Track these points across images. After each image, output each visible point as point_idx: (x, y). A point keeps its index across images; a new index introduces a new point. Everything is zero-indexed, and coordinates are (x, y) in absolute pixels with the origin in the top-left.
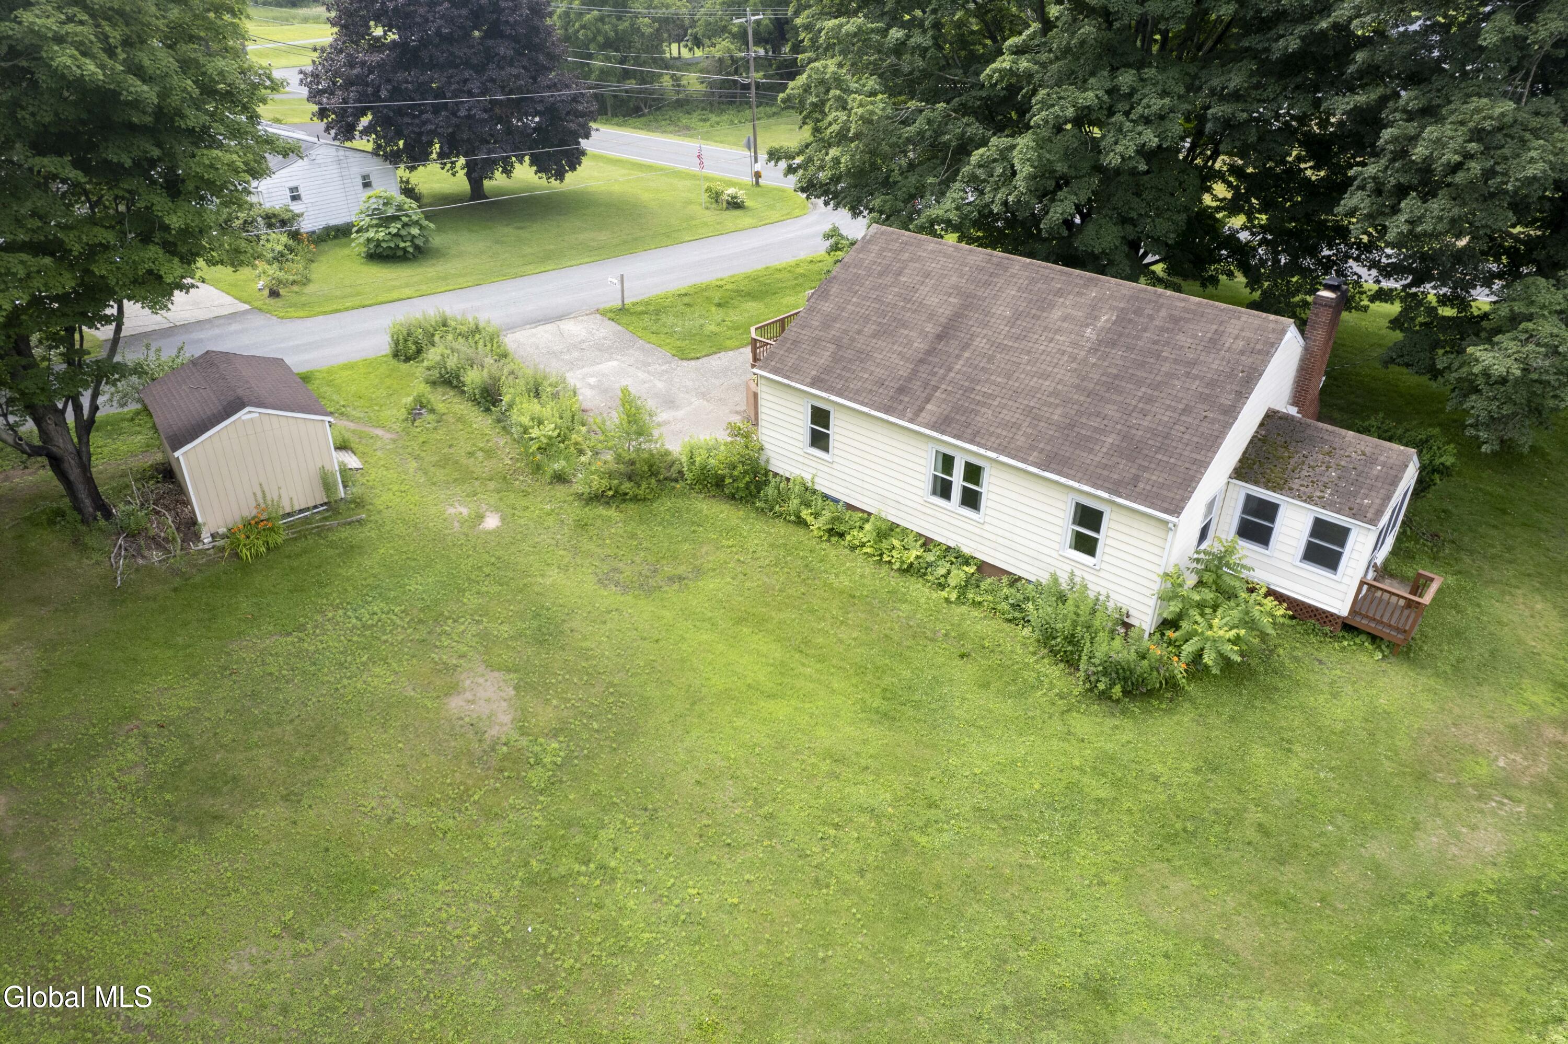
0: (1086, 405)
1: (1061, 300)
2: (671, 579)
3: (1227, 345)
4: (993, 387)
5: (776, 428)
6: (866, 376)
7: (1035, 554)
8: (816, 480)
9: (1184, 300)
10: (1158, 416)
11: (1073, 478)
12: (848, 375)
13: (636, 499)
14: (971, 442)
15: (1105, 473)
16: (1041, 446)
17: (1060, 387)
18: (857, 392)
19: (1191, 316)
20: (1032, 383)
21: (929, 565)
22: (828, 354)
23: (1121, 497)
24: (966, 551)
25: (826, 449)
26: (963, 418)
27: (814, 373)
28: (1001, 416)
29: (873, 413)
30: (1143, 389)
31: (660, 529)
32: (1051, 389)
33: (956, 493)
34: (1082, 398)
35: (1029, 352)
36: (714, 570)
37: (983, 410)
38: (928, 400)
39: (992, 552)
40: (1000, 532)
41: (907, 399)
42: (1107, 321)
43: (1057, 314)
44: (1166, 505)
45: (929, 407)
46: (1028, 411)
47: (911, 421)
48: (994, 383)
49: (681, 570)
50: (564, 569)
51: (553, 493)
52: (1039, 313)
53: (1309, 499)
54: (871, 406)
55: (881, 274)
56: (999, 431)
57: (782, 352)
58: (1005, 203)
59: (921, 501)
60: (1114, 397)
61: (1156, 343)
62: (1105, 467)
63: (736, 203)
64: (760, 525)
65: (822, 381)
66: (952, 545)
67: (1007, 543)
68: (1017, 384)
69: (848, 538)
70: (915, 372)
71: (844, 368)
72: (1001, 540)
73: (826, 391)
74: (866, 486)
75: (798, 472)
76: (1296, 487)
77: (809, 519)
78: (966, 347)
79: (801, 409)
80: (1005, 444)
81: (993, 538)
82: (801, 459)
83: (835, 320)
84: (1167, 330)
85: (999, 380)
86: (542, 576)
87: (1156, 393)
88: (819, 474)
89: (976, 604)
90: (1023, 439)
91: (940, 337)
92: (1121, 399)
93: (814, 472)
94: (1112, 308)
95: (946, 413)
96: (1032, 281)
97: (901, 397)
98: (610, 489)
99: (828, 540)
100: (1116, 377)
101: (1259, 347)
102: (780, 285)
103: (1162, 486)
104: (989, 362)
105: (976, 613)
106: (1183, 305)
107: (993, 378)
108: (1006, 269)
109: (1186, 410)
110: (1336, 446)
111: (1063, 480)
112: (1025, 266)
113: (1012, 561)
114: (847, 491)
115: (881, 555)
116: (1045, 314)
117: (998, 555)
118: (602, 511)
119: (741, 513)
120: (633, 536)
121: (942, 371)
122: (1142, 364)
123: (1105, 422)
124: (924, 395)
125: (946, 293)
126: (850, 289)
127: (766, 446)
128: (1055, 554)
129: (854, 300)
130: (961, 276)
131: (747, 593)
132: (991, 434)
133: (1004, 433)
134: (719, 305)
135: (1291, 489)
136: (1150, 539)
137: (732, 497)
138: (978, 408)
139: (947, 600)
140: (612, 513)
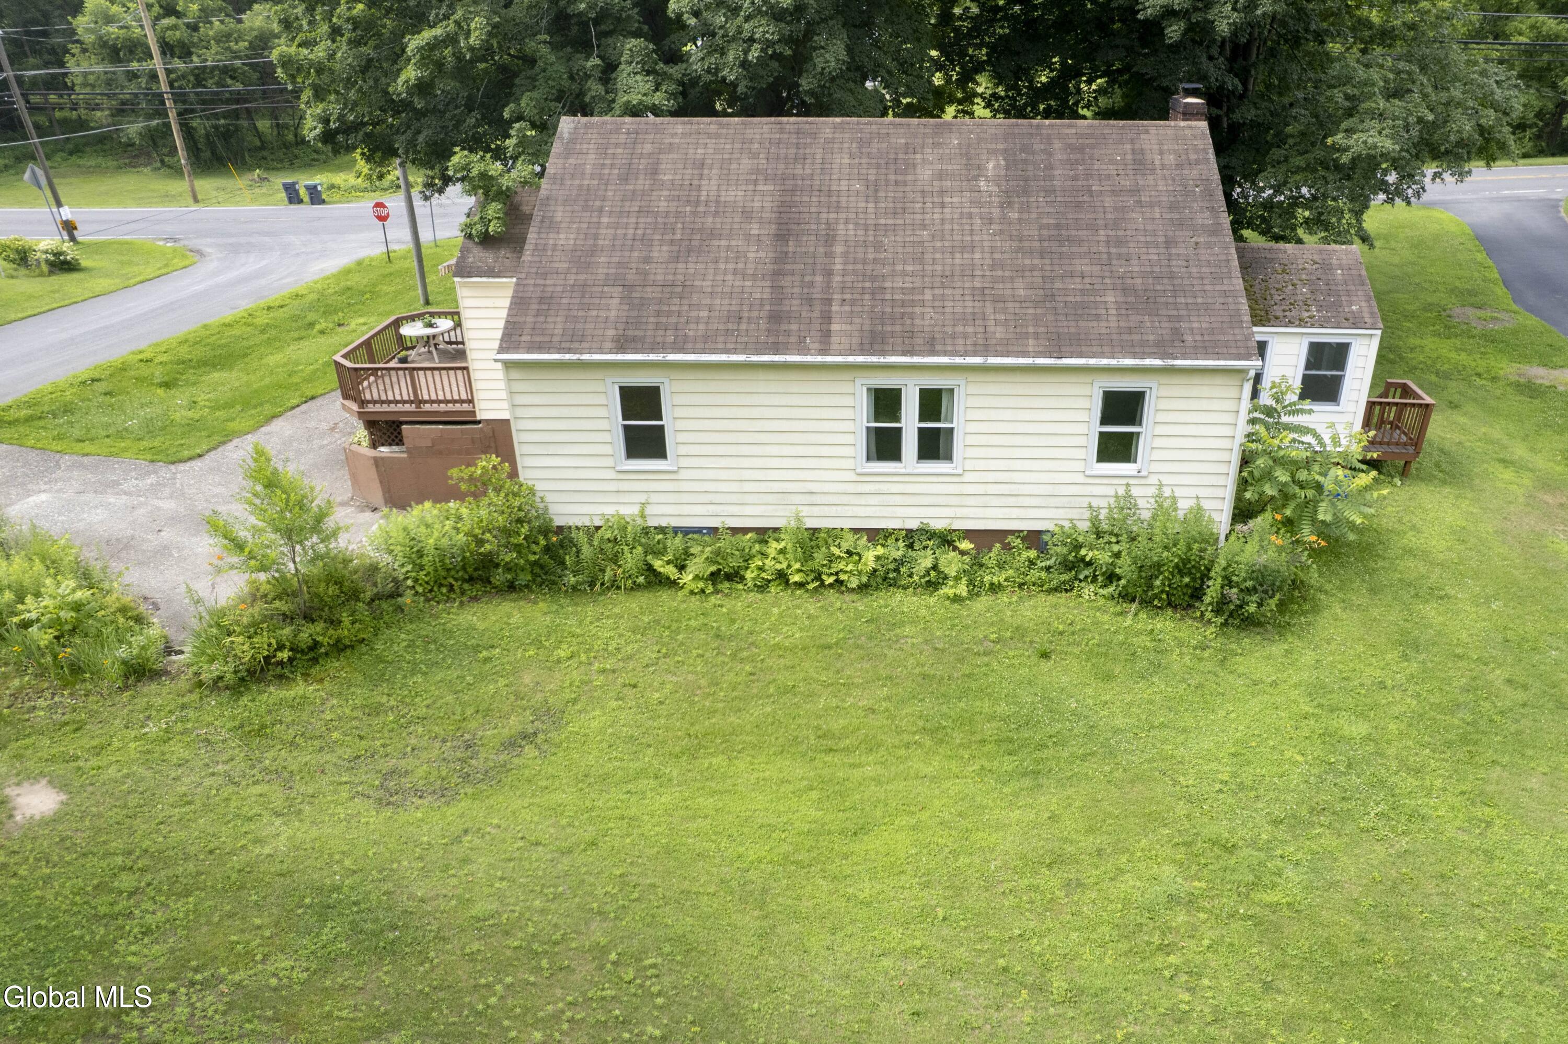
0: (1048, 268)
1: (918, 156)
2: (513, 744)
3: (1157, 162)
4: (908, 279)
5: (552, 449)
6: (704, 314)
7: (1048, 490)
8: (649, 510)
9: (1070, 126)
10: (1143, 257)
11: (1102, 355)
12: (673, 320)
13: (340, 648)
14: (933, 353)
15: (1136, 337)
16: (1031, 329)
17: (996, 256)
18: (706, 339)
19: (1093, 141)
20: (957, 261)
21: (900, 562)
22: (616, 301)
23: (1176, 358)
24: (938, 525)
25: (660, 453)
26: (898, 328)
27: (611, 332)
28: (947, 310)
29: (755, 358)
30: (1102, 232)
31: (419, 678)
32: (989, 261)
33: (910, 444)
34: (1036, 262)
35: (924, 226)
36: (575, 701)
37: (918, 310)
38: (827, 318)
39: (980, 512)
40: (991, 477)
41: (794, 327)
42: (996, 167)
43: (925, 174)
44: (1234, 351)
45: (835, 327)
46: (980, 294)
47: (824, 352)
48: (904, 274)
49: (514, 724)
50: (290, 811)
51: (142, 702)
52: (900, 178)
53: (1302, 323)
54: (745, 351)
55: (625, 179)
56: (960, 329)
57: (530, 319)
58: (744, 64)
59: (851, 476)
60: (1074, 249)
61: (1075, 178)
62: (1130, 330)
63: (65, 262)
64: (590, 610)
65: (634, 339)
66: (913, 525)
67: (1004, 489)
68: (939, 268)
69: (749, 575)
70: (778, 292)
71: (658, 314)
72: (991, 489)
73: (652, 350)
74: (748, 487)
75: (609, 510)
76: (1280, 314)
77: (671, 571)
78: (830, 240)
79: (601, 399)
80: (981, 342)
81: (981, 489)
82: (612, 486)
83: (593, 252)
84: (1077, 162)
85: (909, 268)
86: (257, 841)
87: (1121, 233)
88: (654, 498)
89: (995, 588)
90: (999, 329)
91: (782, 237)
92: (1085, 249)
93: (642, 498)
94: (994, 152)
95: (867, 327)
96: (861, 143)
97: (784, 327)
98: (281, 647)
99: (717, 592)
100: (1058, 226)
101: (1193, 157)
102: (245, 343)
103: (1212, 331)
104: (877, 251)
105: (1004, 598)
106: (1074, 131)
107: (899, 267)
108: (814, 136)
109: (1169, 243)
110: (1284, 261)
111: (1092, 362)
112: (835, 126)
113: (1015, 513)
114: (712, 509)
115: (818, 578)
116: (909, 177)
117: (989, 513)
118: (275, 693)
119: (541, 604)
120: (376, 710)
121: (819, 278)
122: (1078, 206)
123: (1087, 280)
124: (817, 314)
125: (747, 182)
126: (586, 208)
127: (539, 486)
128: (1080, 478)
129: (605, 220)
130: (755, 156)
131: (663, 710)
132: (953, 336)
133: (970, 329)
134: (166, 385)
135: (1277, 318)
136: (1216, 405)
137: (512, 587)
138: (909, 310)
139: (957, 599)
140: (300, 689)
